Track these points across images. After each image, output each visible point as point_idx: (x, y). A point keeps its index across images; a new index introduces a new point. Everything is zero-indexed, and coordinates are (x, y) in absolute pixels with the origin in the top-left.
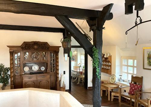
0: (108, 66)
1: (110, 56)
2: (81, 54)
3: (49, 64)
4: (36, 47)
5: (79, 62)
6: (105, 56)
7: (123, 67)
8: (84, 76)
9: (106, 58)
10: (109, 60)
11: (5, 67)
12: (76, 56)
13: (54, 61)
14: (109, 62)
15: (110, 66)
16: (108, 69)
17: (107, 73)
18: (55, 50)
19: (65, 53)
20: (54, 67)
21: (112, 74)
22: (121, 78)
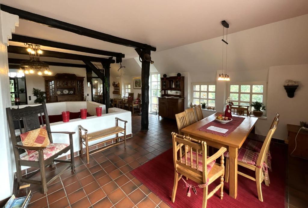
0: (118, 89)
1: (119, 84)
2: (101, 84)
3: (76, 88)
4: (66, 77)
5: (99, 89)
6: (116, 84)
7: (126, 89)
8: (102, 98)
9: (117, 85)
10: (118, 86)
11: (41, 91)
12: (97, 85)
13: (80, 87)
14: (118, 87)
15: (119, 89)
16: (118, 92)
17: (117, 94)
18: (81, 79)
19: (88, 81)
20: (80, 91)
21: (120, 94)
22: (125, 96)
